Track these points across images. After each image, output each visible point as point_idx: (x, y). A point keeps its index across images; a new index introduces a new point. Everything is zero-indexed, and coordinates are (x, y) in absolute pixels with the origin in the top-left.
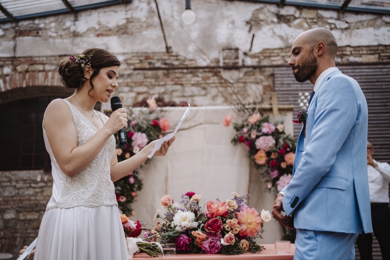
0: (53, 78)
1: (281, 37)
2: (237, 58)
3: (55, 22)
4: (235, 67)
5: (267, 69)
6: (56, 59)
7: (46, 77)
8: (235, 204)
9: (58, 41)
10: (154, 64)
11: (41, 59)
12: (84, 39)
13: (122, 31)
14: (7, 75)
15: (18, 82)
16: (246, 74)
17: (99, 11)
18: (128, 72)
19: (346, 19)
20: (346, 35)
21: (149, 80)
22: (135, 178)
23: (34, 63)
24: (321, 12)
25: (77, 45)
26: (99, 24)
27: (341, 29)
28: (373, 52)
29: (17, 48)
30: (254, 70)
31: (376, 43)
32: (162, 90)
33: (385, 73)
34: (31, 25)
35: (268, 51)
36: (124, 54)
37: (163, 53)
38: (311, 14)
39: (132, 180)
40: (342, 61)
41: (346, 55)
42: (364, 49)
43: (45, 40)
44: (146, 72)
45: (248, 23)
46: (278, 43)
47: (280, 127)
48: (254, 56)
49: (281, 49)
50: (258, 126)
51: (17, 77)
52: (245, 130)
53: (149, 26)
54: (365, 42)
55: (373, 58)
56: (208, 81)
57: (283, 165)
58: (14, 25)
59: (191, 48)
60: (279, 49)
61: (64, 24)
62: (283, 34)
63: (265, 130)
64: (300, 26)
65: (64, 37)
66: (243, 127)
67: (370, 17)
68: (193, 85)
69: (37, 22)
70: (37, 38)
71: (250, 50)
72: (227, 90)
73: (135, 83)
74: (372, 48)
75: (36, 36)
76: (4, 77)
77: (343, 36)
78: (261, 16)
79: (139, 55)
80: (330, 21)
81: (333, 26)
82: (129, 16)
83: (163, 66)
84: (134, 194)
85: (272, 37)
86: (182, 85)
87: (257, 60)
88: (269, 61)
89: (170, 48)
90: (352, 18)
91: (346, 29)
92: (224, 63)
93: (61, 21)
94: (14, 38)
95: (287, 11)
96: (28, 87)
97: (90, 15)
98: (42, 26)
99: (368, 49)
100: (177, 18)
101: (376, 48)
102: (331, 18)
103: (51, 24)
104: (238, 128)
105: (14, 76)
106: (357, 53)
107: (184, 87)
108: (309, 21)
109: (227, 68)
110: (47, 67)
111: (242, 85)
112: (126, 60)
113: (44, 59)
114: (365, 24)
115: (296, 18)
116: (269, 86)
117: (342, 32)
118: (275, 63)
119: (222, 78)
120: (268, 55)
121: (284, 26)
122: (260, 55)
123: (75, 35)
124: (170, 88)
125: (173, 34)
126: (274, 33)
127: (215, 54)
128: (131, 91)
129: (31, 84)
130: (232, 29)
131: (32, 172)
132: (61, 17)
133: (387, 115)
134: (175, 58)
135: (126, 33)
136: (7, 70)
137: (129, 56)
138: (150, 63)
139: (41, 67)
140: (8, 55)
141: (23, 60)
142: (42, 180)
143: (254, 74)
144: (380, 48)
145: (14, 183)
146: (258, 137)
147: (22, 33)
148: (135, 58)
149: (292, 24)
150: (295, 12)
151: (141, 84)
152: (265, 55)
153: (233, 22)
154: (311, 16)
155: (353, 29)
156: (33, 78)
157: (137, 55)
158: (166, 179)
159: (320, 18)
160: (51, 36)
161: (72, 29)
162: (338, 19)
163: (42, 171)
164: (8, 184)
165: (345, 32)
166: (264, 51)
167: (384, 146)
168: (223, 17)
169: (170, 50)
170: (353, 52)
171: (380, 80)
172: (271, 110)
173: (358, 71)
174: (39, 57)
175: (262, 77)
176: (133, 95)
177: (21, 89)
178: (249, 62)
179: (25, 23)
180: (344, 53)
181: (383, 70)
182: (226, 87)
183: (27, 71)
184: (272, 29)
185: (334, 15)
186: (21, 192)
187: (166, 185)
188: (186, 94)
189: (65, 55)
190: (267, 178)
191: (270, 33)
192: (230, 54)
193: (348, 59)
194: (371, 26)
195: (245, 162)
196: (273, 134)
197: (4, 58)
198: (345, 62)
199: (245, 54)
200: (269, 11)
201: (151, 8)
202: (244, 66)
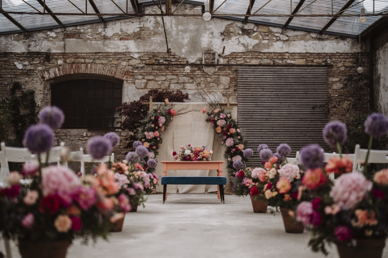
0: (91, 68)
1: (243, 45)
2: (214, 59)
3: (90, 28)
4: (212, 65)
5: (233, 67)
6: (92, 55)
7: (87, 67)
8: (203, 148)
9: (93, 42)
10: (159, 60)
11: (82, 55)
12: (112, 41)
13: (137, 36)
14: (61, 65)
15: (68, 71)
16: (219, 69)
17: (120, 21)
18: (142, 65)
19: (287, 34)
20: (286, 45)
21: (155, 71)
22: (160, 137)
23: (78, 57)
24: (271, 28)
25: (107, 46)
26: (121, 31)
27: (284, 40)
28: (302, 57)
29: (66, 47)
30: (225, 67)
31: (304, 52)
32: (164, 78)
33: (308, 72)
34: (74, 30)
35: (234, 54)
36: (139, 52)
37: (165, 53)
38: (265, 29)
39: (159, 139)
40: (282, 62)
41: (285, 59)
42: (297, 55)
43: (85, 41)
44: (153, 66)
45: (222, 34)
46: (241, 49)
47: (229, 115)
48: (225, 57)
49: (243, 53)
50: (218, 114)
51: (67, 67)
52: (212, 116)
53: (155, 34)
54: (298, 50)
55: (302, 62)
56: (194, 74)
57: (229, 134)
58: (63, 30)
59: (183, 50)
60: (242, 53)
61: (97, 30)
62: (245, 43)
63: (221, 117)
64: (256, 38)
65: (98, 39)
66: (211, 114)
67: (303, 33)
68: (185, 76)
69: (78, 28)
70: (79, 40)
71: (223, 53)
72: (206, 79)
73: (146, 73)
74: (302, 55)
75: (78, 38)
76: (58, 66)
77: (284, 46)
78: (231, 30)
79: (149, 54)
80: (277, 35)
81: (278, 38)
82: (142, 26)
83: (165, 62)
84: (159, 145)
85: (238, 44)
86: (177, 75)
87: (227, 60)
88: (235, 61)
89: (170, 49)
90: (291, 33)
91: (287, 41)
92: (205, 62)
93: (95, 28)
94: (63, 39)
95: (249, 27)
96: (74, 74)
97: (115, 24)
98: (82, 31)
99: (300, 55)
100: (174, 29)
101: (305, 55)
102: (277, 32)
103: (88, 29)
104: (209, 115)
105: (65, 66)
106: (292, 57)
107: (178, 77)
108: (263, 34)
109: (207, 65)
110: (87, 61)
111: (216, 76)
112: (139, 57)
113: (85, 55)
114: (299, 38)
115: (254, 32)
116: (234, 78)
117: (284, 43)
118: (239, 63)
119: (203, 72)
120: (235, 56)
121: (246, 37)
122: (230, 56)
123: (105, 38)
124: (169, 77)
125: (172, 40)
126: (240, 42)
127: (199, 55)
128: (143, 78)
129: (76, 72)
130: (211, 38)
131: (80, 130)
132: (95, 25)
133: (306, 99)
134: (173, 57)
135: (139, 38)
136: (60, 62)
137: (142, 54)
138: (156, 60)
139: (83, 60)
140: (61, 52)
141: (71, 55)
142: (87, 136)
143: (224, 70)
144: (307, 55)
145: (69, 137)
146: (218, 120)
147: (68, 36)
148: (146, 56)
149: (251, 36)
150: (254, 27)
151: (150, 74)
152: (232, 56)
153: (212, 33)
154: (264, 31)
155: (291, 41)
156: (78, 67)
157: (148, 54)
158: (173, 139)
159: (271, 32)
160: (88, 39)
161: (103, 33)
162: (282, 34)
163: (86, 130)
164: (65, 137)
165: (286, 43)
166: (232, 54)
167: (303, 119)
168: (206, 29)
169: (170, 51)
170: (290, 57)
171: (304, 77)
172: (226, 105)
173: (291, 70)
174: (81, 53)
175: (230, 72)
176: (145, 81)
177: (70, 75)
178: (222, 61)
179: (71, 29)
180: (284, 57)
181: (307, 70)
182: (206, 77)
183: (73, 63)
184: (238, 39)
185: (280, 30)
186: (73, 142)
187: (173, 142)
188: (180, 82)
189: (99, 53)
190: (222, 139)
191: (237, 42)
192: (209, 57)
193: (286, 61)
194: (303, 39)
195: (212, 131)
196: (225, 119)
197: (58, 53)
198: (284, 64)
199: (219, 56)
200: (237, 26)
201: (157, 20)
202: (218, 65)
